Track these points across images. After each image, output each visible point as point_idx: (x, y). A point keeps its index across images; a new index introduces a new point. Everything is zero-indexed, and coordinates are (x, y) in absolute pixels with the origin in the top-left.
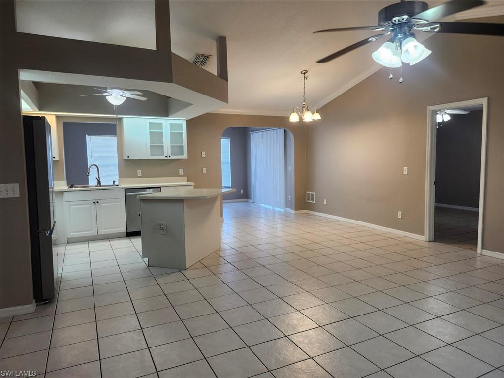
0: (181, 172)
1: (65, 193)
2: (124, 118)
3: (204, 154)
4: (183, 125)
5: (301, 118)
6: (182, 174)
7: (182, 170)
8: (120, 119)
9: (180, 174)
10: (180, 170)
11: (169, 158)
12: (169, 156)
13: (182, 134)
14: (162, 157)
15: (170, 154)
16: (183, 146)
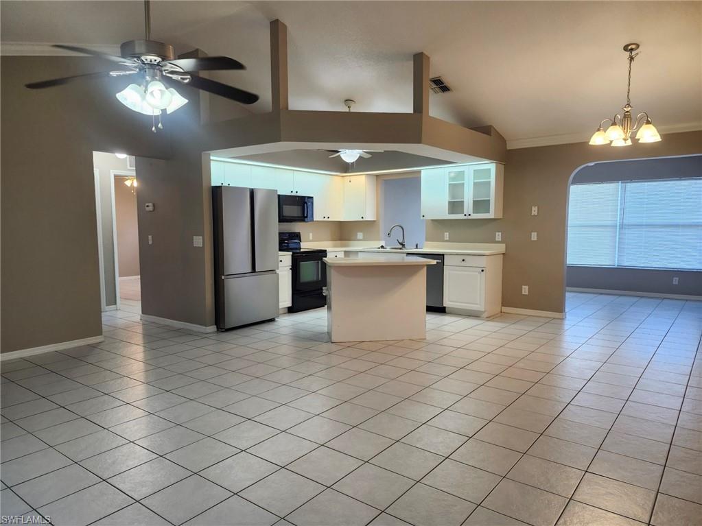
0: (498, 236)
1: (359, 253)
2: (422, 172)
3: (535, 211)
4: (492, 171)
5: (633, 138)
6: (500, 240)
7: (500, 234)
8: (419, 172)
9: (497, 239)
10: (497, 234)
11: (470, 217)
12: (470, 215)
13: (489, 183)
14: (461, 216)
15: (471, 212)
16: (489, 200)
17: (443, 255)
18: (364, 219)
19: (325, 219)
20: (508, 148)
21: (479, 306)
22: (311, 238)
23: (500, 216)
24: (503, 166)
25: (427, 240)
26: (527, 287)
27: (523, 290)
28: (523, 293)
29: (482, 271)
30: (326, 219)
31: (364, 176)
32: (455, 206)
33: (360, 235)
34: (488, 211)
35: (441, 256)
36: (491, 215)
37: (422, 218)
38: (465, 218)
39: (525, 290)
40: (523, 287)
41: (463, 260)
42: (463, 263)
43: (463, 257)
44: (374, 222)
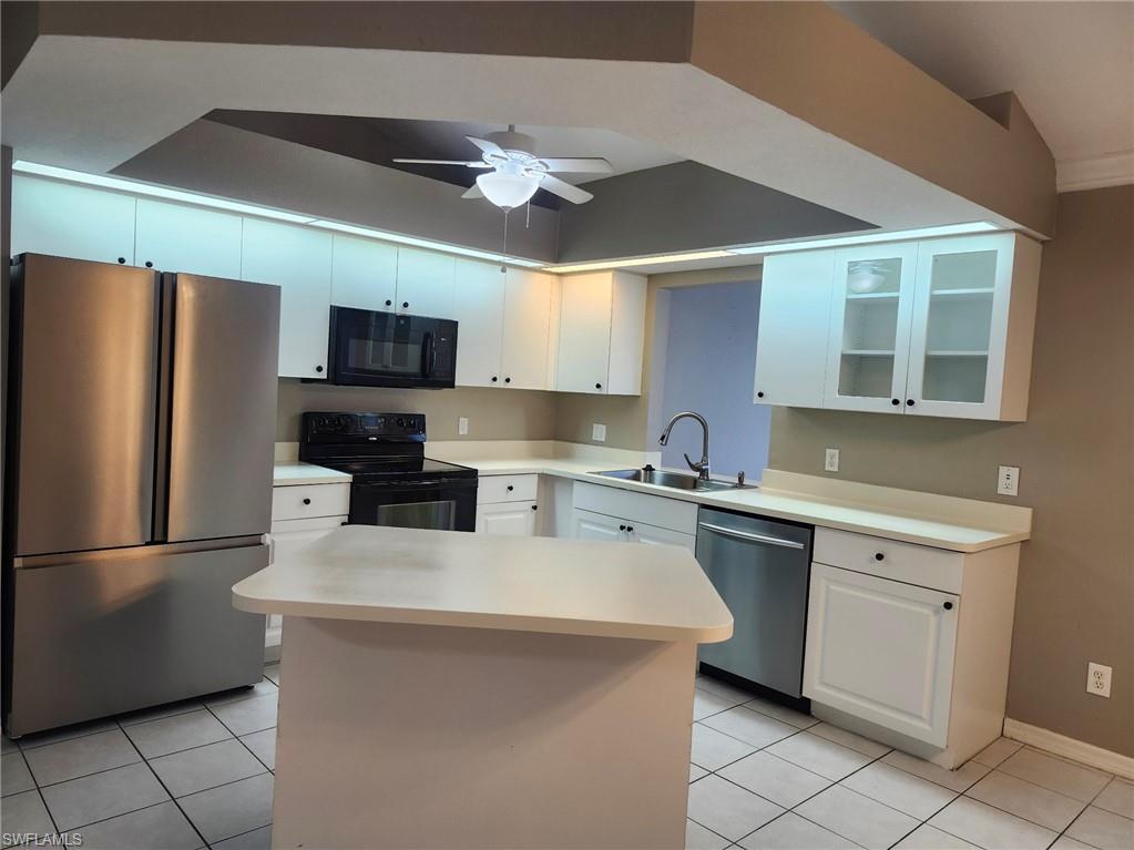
0: (1008, 480)
1: (576, 484)
2: (767, 262)
4: (1000, 258)
6: (1014, 492)
7: (1015, 472)
8: (756, 267)
9: (1001, 490)
10: (1003, 471)
11: (909, 411)
12: (911, 403)
13: (986, 301)
14: (879, 405)
15: (915, 394)
16: (984, 359)
17: (811, 527)
18: (603, 391)
19: (497, 385)
20: (1062, 187)
21: (927, 727)
22: (464, 429)
23: (1020, 415)
24: (1039, 247)
25: (773, 464)
26: (1107, 671)
27: (1091, 679)
28: (1091, 688)
29: (948, 606)
30: (500, 384)
31: (610, 274)
32: (864, 370)
33: (599, 431)
34: (978, 396)
35: (804, 530)
36: (989, 408)
37: (757, 400)
38: (893, 410)
39: (1100, 680)
40: (1093, 667)
41: (880, 557)
42: (878, 567)
43: (882, 546)
44: (633, 398)
